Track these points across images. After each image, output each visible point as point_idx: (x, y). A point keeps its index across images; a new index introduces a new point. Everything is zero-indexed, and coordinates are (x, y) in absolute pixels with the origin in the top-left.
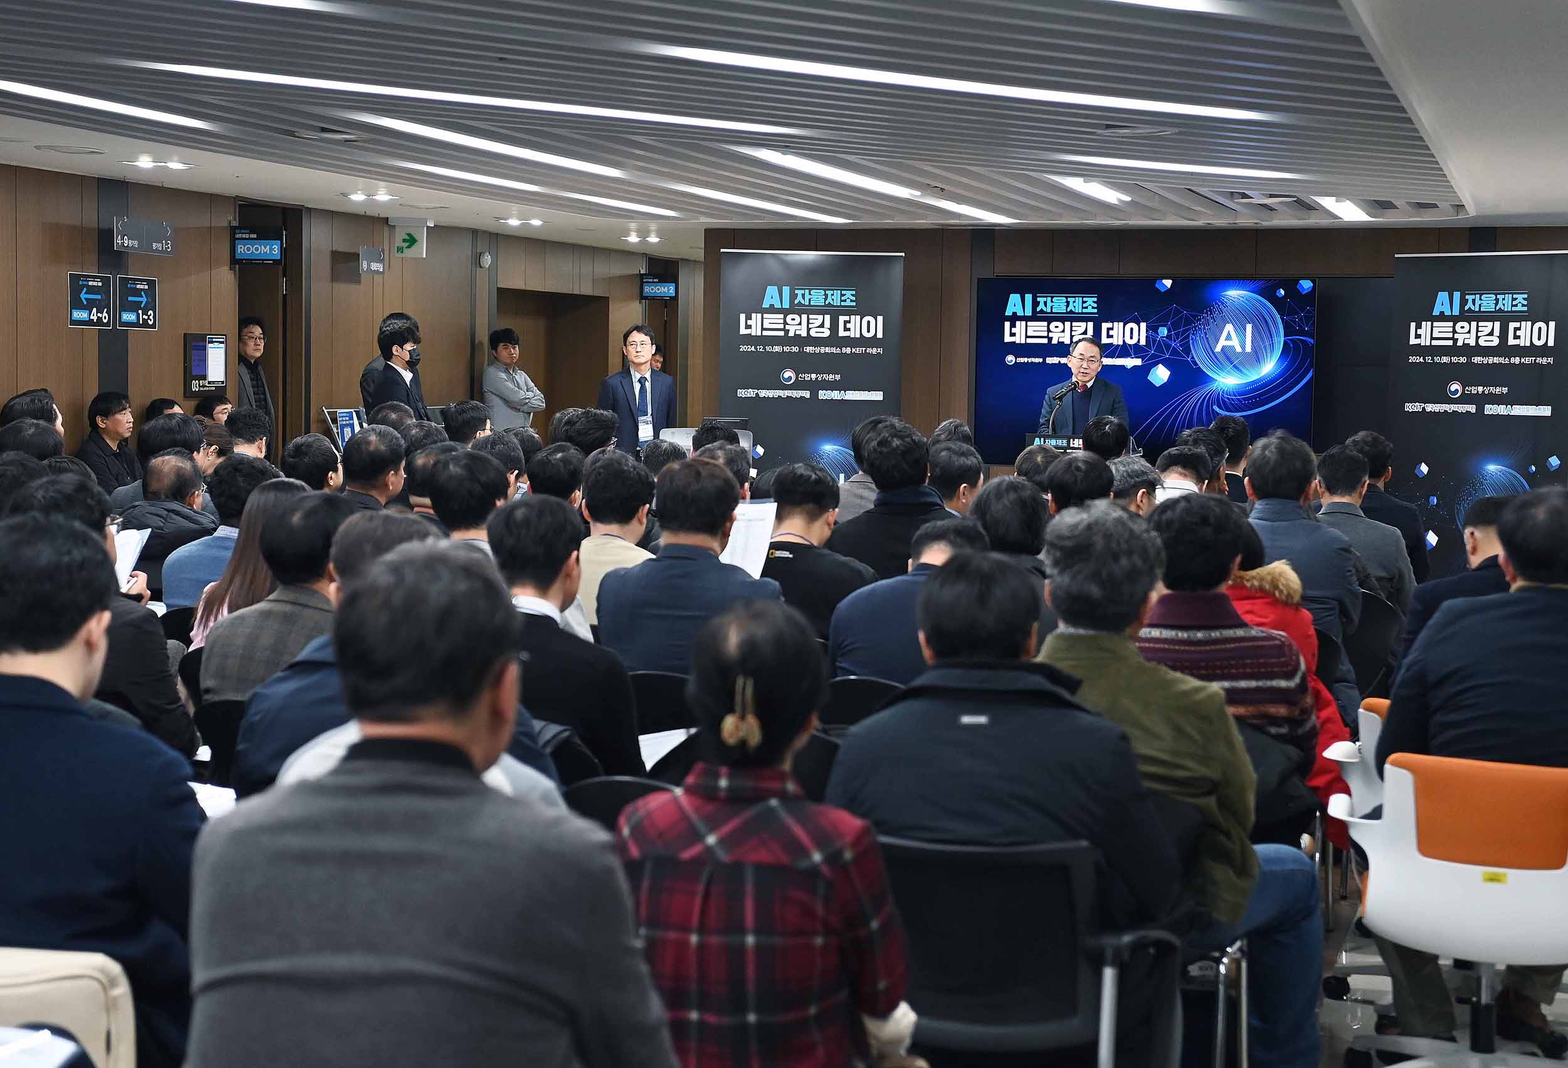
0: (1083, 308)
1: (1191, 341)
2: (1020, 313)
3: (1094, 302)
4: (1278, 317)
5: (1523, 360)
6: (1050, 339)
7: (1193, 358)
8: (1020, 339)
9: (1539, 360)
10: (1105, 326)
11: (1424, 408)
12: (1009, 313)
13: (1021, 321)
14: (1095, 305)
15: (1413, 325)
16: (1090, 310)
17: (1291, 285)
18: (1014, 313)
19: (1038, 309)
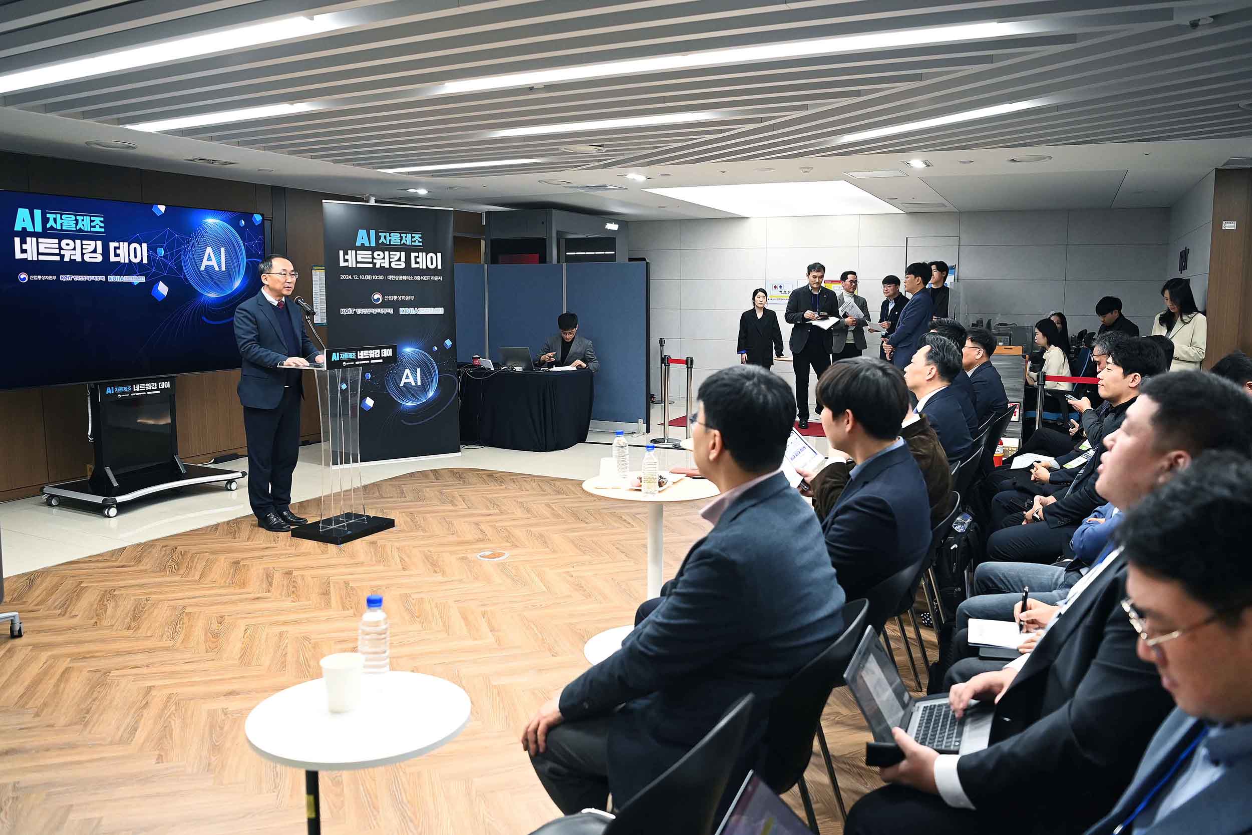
0: (91, 227)
1: (183, 261)
2: (30, 229)
3: (101, 221)
4: (241, 242)
5: (422, 278)
6: (62, 256)
7: (185, 275)
8: (31, 256)
9: (433, 278)
10: (112, 245)
11: (355, 311)
12: (18, 227)
13: (31, 237)
14: (102, 225)
15: (341, 253)
16: (97, 229)
17: (248, 217)
18: (24, 229)
19: (48, 226)
